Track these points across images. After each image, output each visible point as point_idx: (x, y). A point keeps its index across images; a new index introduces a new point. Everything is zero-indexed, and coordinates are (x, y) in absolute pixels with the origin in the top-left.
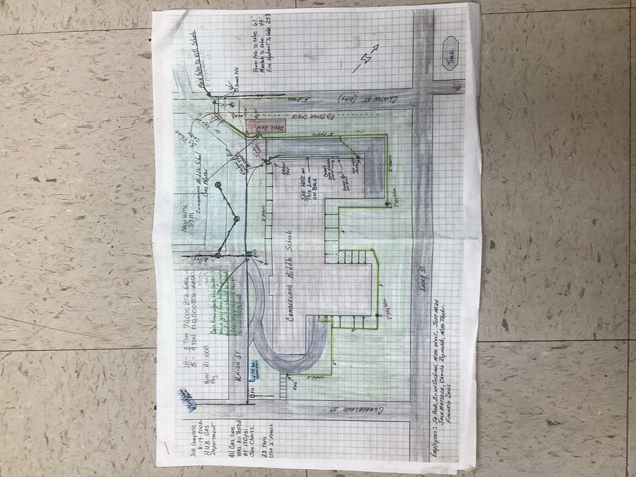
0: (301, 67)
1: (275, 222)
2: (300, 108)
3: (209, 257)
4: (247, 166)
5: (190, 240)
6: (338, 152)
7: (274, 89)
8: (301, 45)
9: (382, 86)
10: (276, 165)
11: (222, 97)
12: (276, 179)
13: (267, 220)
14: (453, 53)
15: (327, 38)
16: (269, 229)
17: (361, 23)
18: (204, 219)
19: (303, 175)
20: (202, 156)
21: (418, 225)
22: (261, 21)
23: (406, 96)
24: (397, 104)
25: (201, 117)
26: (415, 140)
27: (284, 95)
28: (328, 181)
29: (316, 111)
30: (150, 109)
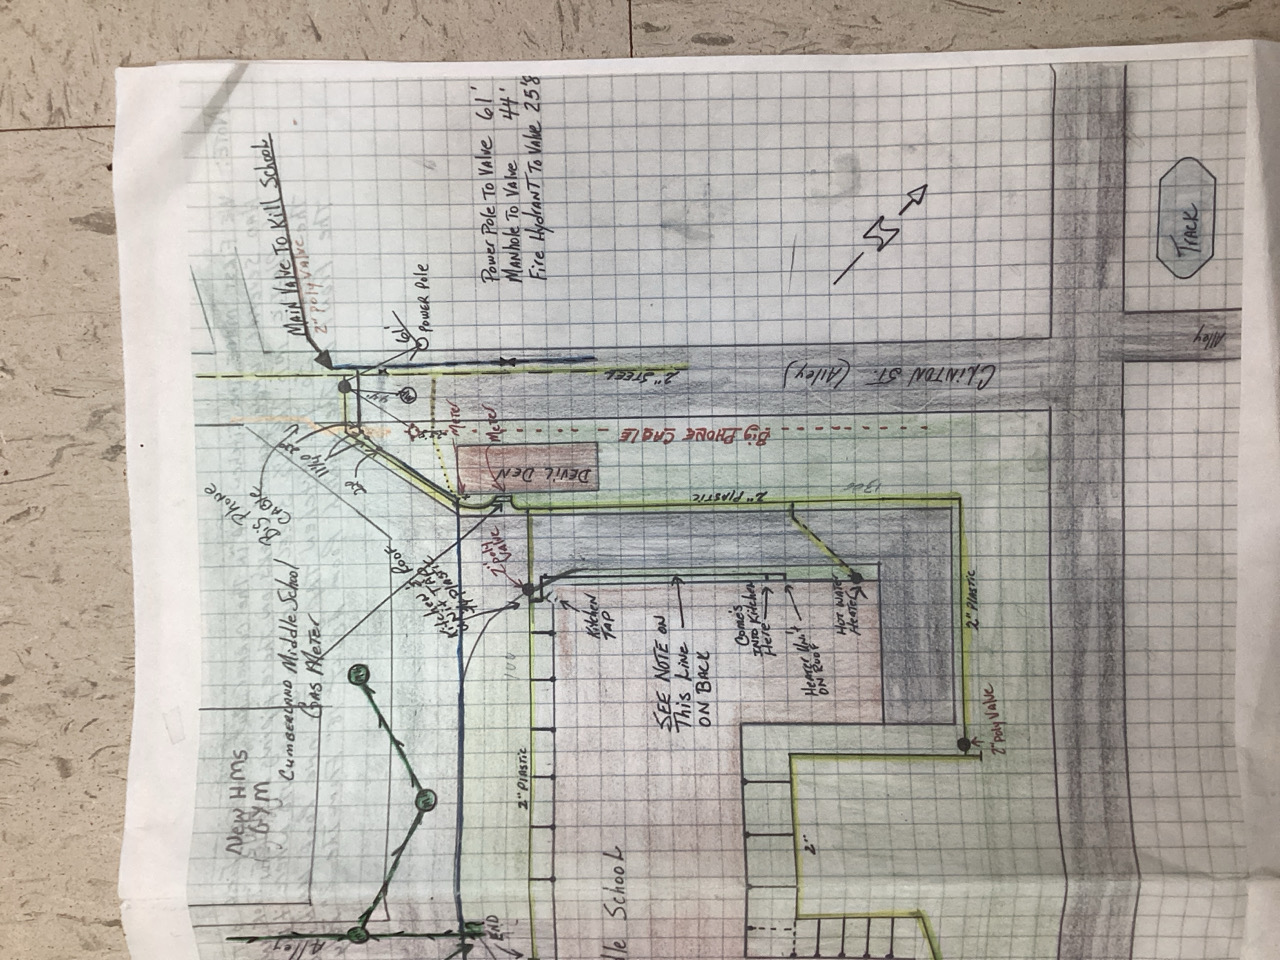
0: (652, 261)
1: (566, 814)
2: (650, 406)
3: (328, 942)
4: (463, 606)
5: (255, 889)
6: (785, 559)
7: (558, 339)
8: (649, 188)
9: (938, 330)
10: (564, 603)
11: (369, 368)
12: (567, 655)
13: (535, 805)
14: (1194, 219)
15: (745, 162)
16: (542, 838)
17: (865, 111)
18: (307, 802)
19: (663, 640)
20: (301, 573)
21: (1078, 823)
22: (508, 102)
23: (1027, 364)
24: (996, 391)
25: (296, 437)
26: (1062, 520)
27: (592, 359)
28: (749, 662)
29: (707, 415)
30: (114, 408)
